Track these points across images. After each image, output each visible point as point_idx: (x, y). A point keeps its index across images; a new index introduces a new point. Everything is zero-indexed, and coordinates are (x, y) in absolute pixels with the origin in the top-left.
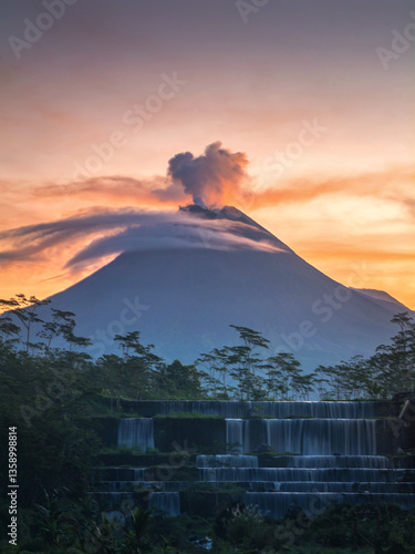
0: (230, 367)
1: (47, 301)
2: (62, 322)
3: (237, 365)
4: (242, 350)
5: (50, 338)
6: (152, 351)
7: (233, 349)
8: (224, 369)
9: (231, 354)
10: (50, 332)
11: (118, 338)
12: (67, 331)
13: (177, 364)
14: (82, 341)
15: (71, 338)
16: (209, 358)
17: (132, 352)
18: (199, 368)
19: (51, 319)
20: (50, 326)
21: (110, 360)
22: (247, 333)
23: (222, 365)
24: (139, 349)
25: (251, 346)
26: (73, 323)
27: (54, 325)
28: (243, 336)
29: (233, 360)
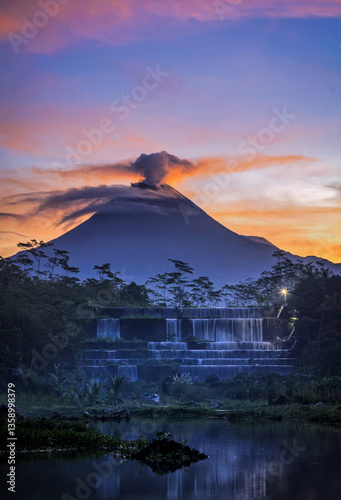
0: (168, 286)
1: (50, 244)
2: (60, 257)
3: (173, 285)
4: (176, 275)
5: (53, 267)
6: (118, 276)
7: (170, 275)
8: (164, 287)
9: (169, 277)
10: (52, 264)
11: (97, 267)
12: (64, 263)
13: (133, 284)
14: (74, 270)
15: (66, 268)
16: (155, 280)
17: (105, 277)
18: (147, 287)
19: (53, 256)
20: (53, 260)
21: (92, 282)
22: (179, 264)
23: (163, 285)
24: (110, 275)
25: (182, 272)
26: (68, 258)
27: (55, 259)
28: (177, 266)
29: (170, 281)
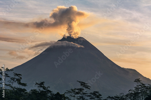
0: (76, 95)
1: (12, 70)
2: (17, 77)
3: (78, 95)
4: (81, 90)
5: (13, 83)
6: (49, 89)
7: (78, 89)
8: (74, 96)
9: (77, 91)
10: (12, 81)
11: (37, 84)
12: (19, 81)
13: (58, 93)
14: (24, 85)
15: (20, 83)
16: (69, 92)
17: (42, 89)
18: (66, 95)
19: (13, 76)
20: (13, 79)
21: (34, 92)
22: (83, 84)
23: (74, 95)
24: (44, 88)
25: (84, 88)
26: (21, 78)
27: (14, 78)
28: (82, 85)
29: (77, 93)
